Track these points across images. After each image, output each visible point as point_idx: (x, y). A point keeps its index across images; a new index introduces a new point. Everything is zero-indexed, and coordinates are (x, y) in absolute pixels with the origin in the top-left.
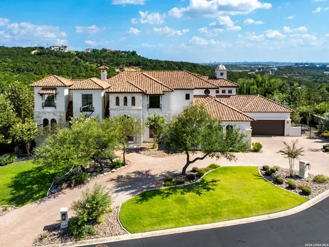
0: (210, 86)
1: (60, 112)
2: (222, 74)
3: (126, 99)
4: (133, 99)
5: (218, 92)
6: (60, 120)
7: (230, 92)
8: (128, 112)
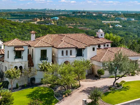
0: (101, 43)
1: (25, 61)
2: (102, 35)
3: (67, 52)
4: (71, 51)
5: (104, 46)
6: (25, 66)
7: (108, 46)
8: (68, 59)
